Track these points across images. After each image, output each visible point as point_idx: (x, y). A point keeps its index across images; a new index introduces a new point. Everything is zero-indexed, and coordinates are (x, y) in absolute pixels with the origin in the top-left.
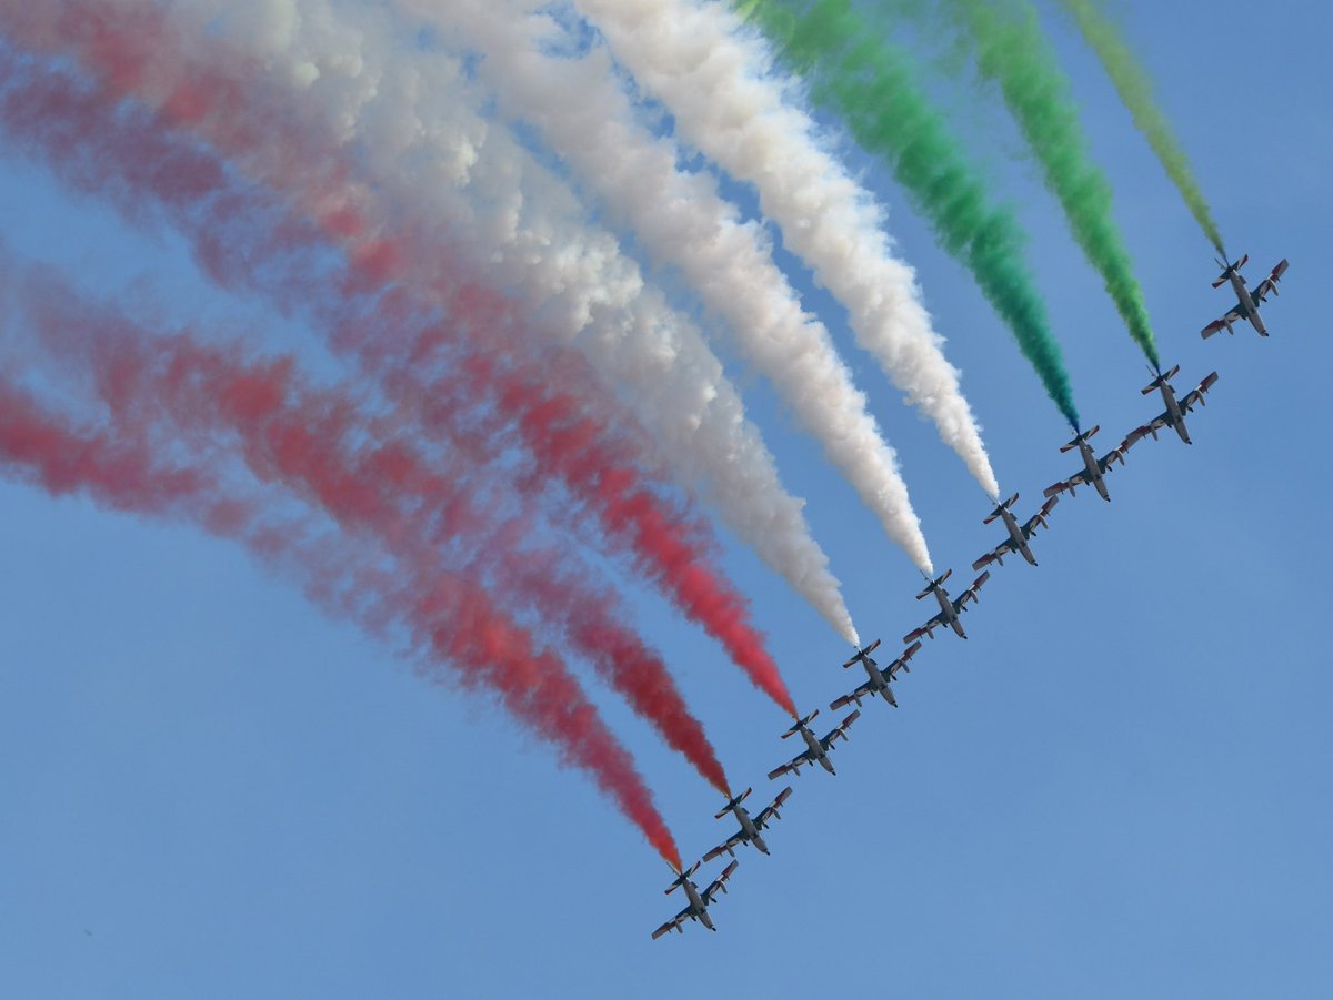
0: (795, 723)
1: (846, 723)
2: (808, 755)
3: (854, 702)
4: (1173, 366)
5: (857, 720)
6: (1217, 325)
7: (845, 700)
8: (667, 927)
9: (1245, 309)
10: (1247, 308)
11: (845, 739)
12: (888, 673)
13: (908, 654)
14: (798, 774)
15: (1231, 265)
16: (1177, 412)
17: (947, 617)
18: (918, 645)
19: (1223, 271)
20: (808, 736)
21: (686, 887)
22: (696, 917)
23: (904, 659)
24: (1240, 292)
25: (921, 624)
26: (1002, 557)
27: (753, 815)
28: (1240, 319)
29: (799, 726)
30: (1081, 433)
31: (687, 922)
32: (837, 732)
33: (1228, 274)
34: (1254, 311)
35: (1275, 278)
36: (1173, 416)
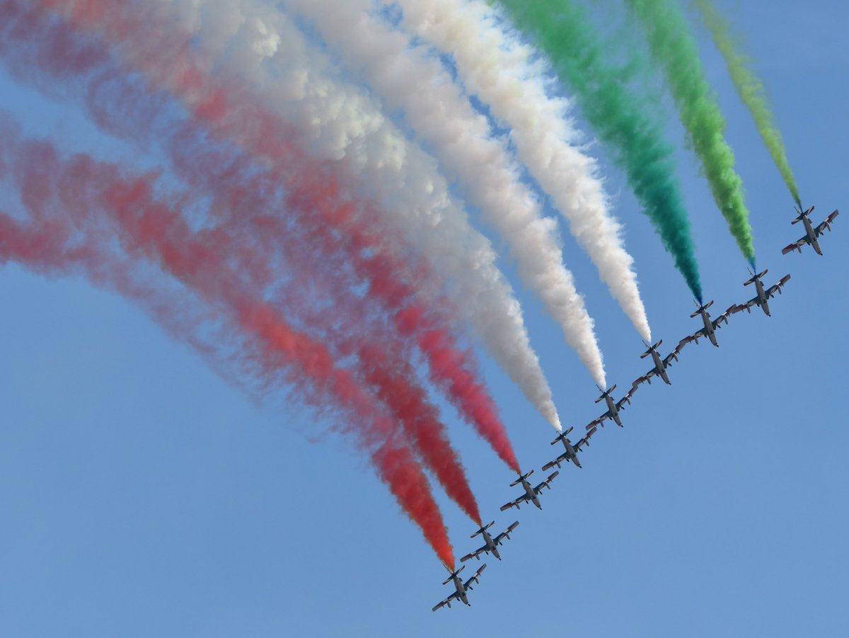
0: (518, 477)
1: (550, 478)
2: (525, 497)
3: (556, 466)
4: (763, 270)
5: (556, 477)
6: (791, 247)
7: (551, 464)
8: (442, 604)
9: (810, 238)
10: (811, 238)
11: (549, 488)
12: (576, 447)
13: (589, 435)
14: (519, 508)
15: (804, 212)
16: (764, 297)
17: (612, 414)
18: (595, 430)
19: (799, 215)
20: (526, 486)
21: (455, 581)
22: (459, 598)
23: (587, 438)
24: (808, 228)
25: (597, 418)
26: (650, 378)
27: (493, 537)
28: (806, 244)
29: (522, 479)
30: (703, 306)
31: (454, 601)
32: (544, 484)
33: (802, 217)
34: (815, 240)
35: (830, 220)
36: (761, 299)
